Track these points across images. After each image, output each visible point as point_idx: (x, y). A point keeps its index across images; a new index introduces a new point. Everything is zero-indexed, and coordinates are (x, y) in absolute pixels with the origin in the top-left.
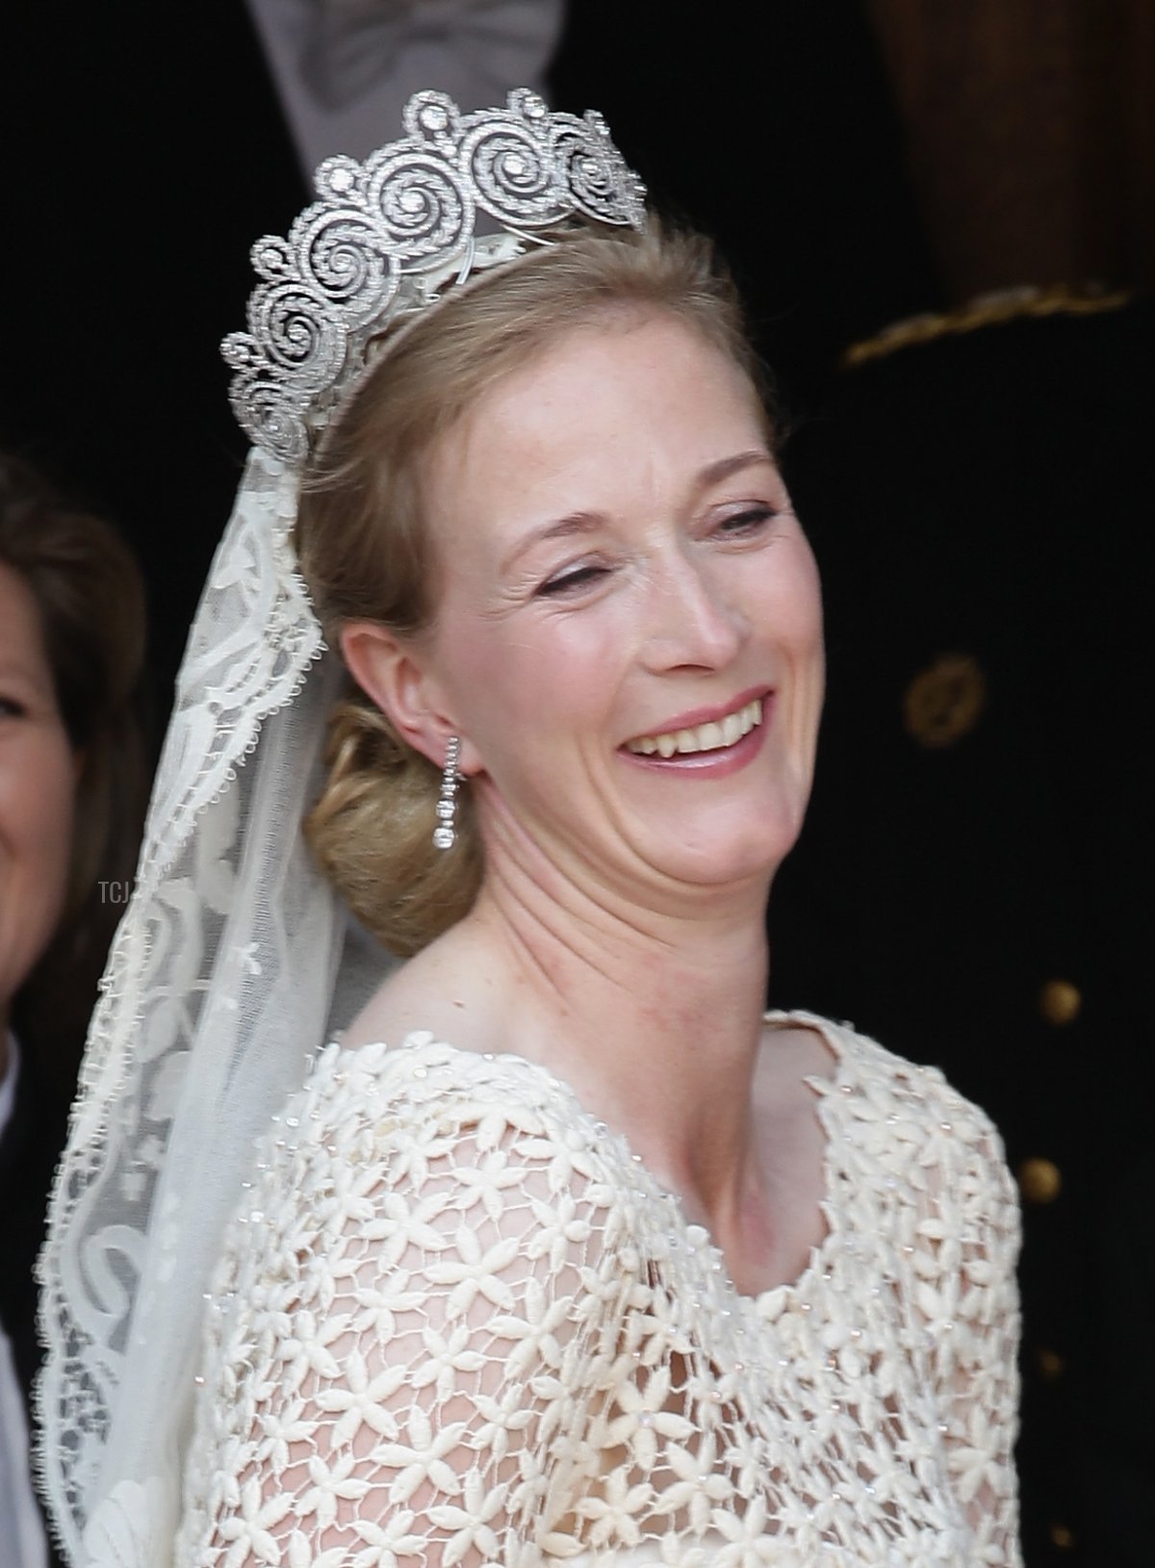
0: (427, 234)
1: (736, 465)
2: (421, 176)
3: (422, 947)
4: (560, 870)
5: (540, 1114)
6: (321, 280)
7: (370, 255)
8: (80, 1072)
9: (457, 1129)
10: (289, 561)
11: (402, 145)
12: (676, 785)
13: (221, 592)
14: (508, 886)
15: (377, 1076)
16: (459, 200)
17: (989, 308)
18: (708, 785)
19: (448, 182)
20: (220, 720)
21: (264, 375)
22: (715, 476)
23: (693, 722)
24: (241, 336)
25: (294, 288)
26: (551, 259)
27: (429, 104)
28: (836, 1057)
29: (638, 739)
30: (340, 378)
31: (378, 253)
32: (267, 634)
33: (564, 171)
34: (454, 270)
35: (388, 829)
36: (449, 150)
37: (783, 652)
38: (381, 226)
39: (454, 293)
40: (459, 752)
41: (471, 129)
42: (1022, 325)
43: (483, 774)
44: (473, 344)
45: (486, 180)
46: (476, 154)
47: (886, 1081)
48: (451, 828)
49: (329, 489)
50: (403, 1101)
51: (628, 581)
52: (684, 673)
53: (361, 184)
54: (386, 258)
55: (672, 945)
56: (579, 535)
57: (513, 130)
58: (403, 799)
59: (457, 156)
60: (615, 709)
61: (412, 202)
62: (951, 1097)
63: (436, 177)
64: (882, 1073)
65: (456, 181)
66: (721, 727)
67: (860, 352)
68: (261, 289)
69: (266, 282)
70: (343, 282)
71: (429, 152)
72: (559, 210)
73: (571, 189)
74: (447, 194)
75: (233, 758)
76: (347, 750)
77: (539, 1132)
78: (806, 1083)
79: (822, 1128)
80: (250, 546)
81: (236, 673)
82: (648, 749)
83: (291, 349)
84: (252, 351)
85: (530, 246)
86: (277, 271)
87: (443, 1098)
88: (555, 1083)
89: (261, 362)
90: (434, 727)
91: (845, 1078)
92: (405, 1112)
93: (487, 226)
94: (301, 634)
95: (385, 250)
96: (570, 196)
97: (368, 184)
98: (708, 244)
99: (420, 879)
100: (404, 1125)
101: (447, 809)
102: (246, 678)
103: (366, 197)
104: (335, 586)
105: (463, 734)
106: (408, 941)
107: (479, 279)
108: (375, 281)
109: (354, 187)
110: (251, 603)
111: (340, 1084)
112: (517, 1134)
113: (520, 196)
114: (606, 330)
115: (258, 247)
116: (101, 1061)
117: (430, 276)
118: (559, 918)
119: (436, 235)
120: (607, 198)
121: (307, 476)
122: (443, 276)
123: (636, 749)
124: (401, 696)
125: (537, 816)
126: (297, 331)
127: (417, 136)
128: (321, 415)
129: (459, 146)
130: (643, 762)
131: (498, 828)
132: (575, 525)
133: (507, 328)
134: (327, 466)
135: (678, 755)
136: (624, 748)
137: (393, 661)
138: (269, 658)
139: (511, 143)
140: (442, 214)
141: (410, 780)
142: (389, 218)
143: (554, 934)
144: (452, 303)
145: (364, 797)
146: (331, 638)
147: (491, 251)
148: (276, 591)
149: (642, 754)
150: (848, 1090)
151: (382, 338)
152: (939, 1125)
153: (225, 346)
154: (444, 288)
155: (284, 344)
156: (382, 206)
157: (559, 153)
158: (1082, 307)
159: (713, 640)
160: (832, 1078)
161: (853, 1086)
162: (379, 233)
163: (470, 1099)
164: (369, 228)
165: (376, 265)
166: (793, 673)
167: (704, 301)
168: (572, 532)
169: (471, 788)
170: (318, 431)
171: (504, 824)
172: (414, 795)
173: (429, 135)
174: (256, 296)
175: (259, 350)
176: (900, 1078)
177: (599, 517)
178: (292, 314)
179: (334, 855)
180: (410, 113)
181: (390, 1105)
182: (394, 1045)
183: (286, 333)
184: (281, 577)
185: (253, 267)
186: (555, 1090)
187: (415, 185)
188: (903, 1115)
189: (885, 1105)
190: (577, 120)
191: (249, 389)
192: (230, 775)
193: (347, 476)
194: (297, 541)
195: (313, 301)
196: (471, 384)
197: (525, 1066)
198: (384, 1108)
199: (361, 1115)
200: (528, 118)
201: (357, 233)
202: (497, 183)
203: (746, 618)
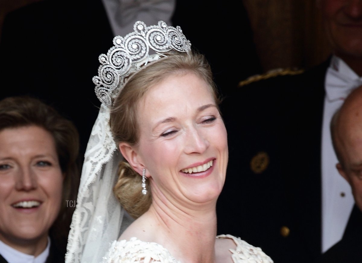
0: (138, 54)
1: (207, 107)
2: (137, 41)
3: (139, 217)
4: (168, 199)
5: (159, 256)
6: (114, 64)
7: (125, 58)
8: (67, 247)
9: (140, 259)
10: (108, 128)
11: (133, 33)
12: (192, 180)
13: (94, 136)
14: (156, 203)
15: (124, 247)
16: (146, 46)
17: (272, 73)
18: (200, 180)
19: (143, 42)
20: (93, 165)
21: (102, 86)
22: (202, 109)
23: (196, 165)
24: (97, 77)
25: (108, 66)
26: (166, 60)
27: (139, 24)
28: (236, 245)
29: (184, 169)
30: (118, 86)
31: (127, 58)
32: (104, 145)
33: (170, 39)
34: (144, 62)
35: (131, 190)
36: (144, 35)
37: (218, 150)
38: (128, 52)
39: (144, 67)
40: (145, 172)
41: (149, 30)
42: (279, 77)
43: (151, 177)
44: (146, 78)
45: (152, 42)
46: (150, 35)
47: (248, 250)
48: (145, 190)
49: (115, 112)
50: (129, 253)
51: (181, 133)
52: (193, 154)
53: (123, 42)
54: (129, 59)
55: (193, 216)
56: (170, 122)
57: (159, 30)
58: (135, 183)
59: (146, 36)
60: (178, 162)
61: (135, 46)
62: (263, 254)
63: (140, 41)
64: (247, 248)
65: (145, 42)
66: (203, 167)
67: (242, 83)
68: (101, 66)
69: (102, 64)
70: (119, 65)
71: (139, 35)
72: (169, 48)
73: (172, 44)
74: (143, 45)
75: (96, 173)
76: (122, 172)
77: (158, 260)
78: (229, 251)
79: (233, 260)
80: (100, 125)
81: (97, 154)
82: (186, 171)
83: (107, 80)
84: (99, 80)
85: (162, 57)
86: (105, 62)
87: (137, 252)
88: (163, 249)
89: (101, 83)
90: (140, 167)
91: (239, 249)
92: (129, 255)
93: (152, 52)
94: (111, 145)
95: (128, 57)
96: (171, 45)
97: (125, 42)
98: (203, 56)
99: (138, 202)
100: (128, 258)
101: (144, 185)
102: (99, 155)
103: (125, 45)
104: (117, 134)
105: (146, 168)
106: (137, 216)
107: (150, 64)
108: (126, 65)
109: (122, 43)
110: (100, 138)
111: (116, 249)
112: (153, 260)
113: (159, 45)
114: (177, 76)
115: (100, 57)
116: (71, 244)
117: (138, 63)
118: (168, 210)
119: (140, 54)
120: (181, 46)
121: (111, 109)
122: (142, 63)
123: (184, 172)
124: (132, 159)
125: (162, 187)
126: (109, 76)
127: (136, 32)
128: (115, 95)
129: (146, 34)
130: (185, 174)
131: (154, 189)
132: (169, 120)
133: (154, 75)
134: (115, 106)
135: (193, 173)
136: (181, 171)
137: (131, 151)
138: (104, 151)
139: (158, 33)
140: (142, 49)
141: (136, 179)
142: (130, 50)
143: (167, 214)
144: (143, 70)
145: (126, 183)
146: (118, 146)
147: (153, 58)
148: (105, 135)
149: (185, 173)
150: (239, 252)
151: (128, 77)
152: (260, 261)
153: (93, 79)
154: (142, 66)
155: (106, 79)
156: (128, 47)
157: (169, 36)
158: (293, 73)
159: (200, 147)
160: (235, 250)
161: (240, 251)
162: (127, 54)
163: (143, 252)
164: (125, 52)
165: (126, 61)
166: (220, 155)
167: (202, 70)
168: (168, 122)
169: (148, 180)
170: (114, 99)
171: (156, 188)
172: (137, 182)
173: (139, 31)
174: (100, 68)
175: (101, 80)
176: (251, 250)
177: (175, 118)
178: (107, 72)
179: (120, 196)
180: (135, 26)
181: (126, 254)
182: (128, 240)
183: (106, 76)
184: (107, 132)
185: (99, 61)
186: (164, 250)
187: (135, 42)
188: (252, 258)
189: (247, 256)
190: (174, 28)
191: (99, 89)
192: (95, 176)
193: (119, 109)
194: (110, 124)
195: (112, 69)
196: (146, 88)
197: (157, 245)
198: (124, 254)
199: (120, 256)
200: (163, 28)
201: (122, 54)
202: (155, 42)
203: (209, 142)
